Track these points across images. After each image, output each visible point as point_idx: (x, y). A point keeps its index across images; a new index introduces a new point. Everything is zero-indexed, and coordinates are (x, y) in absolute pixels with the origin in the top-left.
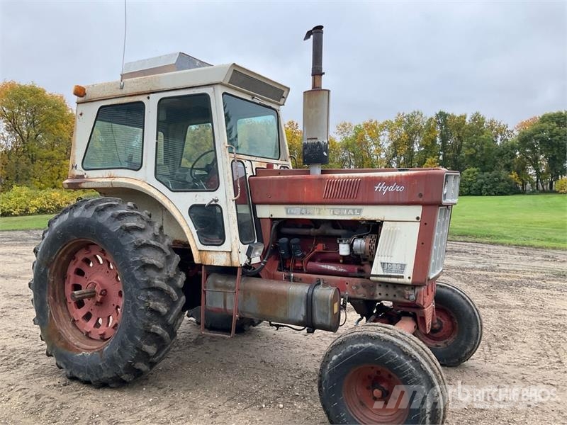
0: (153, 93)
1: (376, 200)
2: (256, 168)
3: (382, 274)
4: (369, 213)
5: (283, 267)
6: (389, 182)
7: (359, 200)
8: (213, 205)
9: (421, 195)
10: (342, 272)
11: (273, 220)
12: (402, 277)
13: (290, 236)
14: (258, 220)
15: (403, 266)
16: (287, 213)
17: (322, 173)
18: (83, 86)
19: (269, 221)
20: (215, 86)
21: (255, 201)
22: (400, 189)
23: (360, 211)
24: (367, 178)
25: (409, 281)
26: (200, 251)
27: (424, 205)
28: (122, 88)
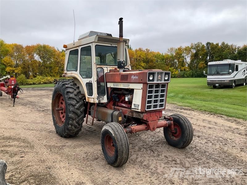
0: (80, 46)
1: (132, 82)
2: (110, 70)
3: (134, 108)
4: (131, 86)
5: (114, 105)
6: (135, 75)
7: (128, 81)
8: (90, 83)
9: (142, 80)
10: (126, 107)
11: (111, 88)
12: (138, 109)
13: (115, 94)
14: (107, 88)
15: (139, 105)
16: (114, 86)
17: (123, 72)
18: (66, 45)
19: (110, 88)
20: (93, 43)
21: (107, 81)
22: (137, 78)
23: (129, 85)
24: (130, 73)
25: (140, 111)
26: (88, 98)
27: (143, 83)
28: (74, 45)
